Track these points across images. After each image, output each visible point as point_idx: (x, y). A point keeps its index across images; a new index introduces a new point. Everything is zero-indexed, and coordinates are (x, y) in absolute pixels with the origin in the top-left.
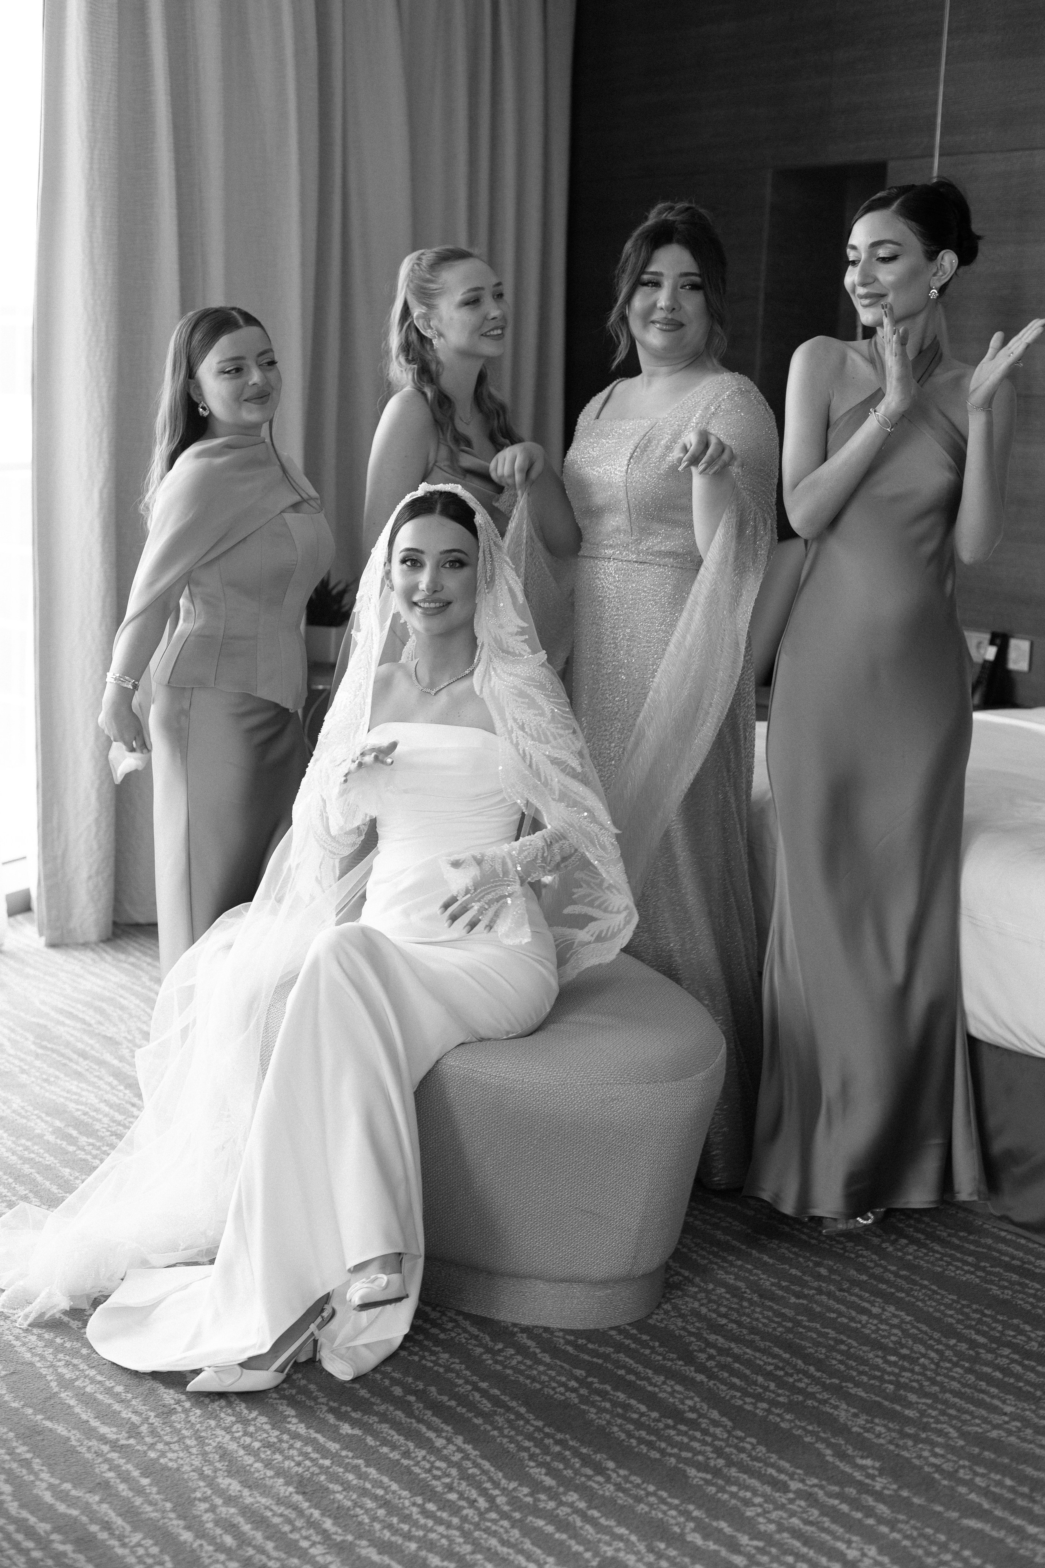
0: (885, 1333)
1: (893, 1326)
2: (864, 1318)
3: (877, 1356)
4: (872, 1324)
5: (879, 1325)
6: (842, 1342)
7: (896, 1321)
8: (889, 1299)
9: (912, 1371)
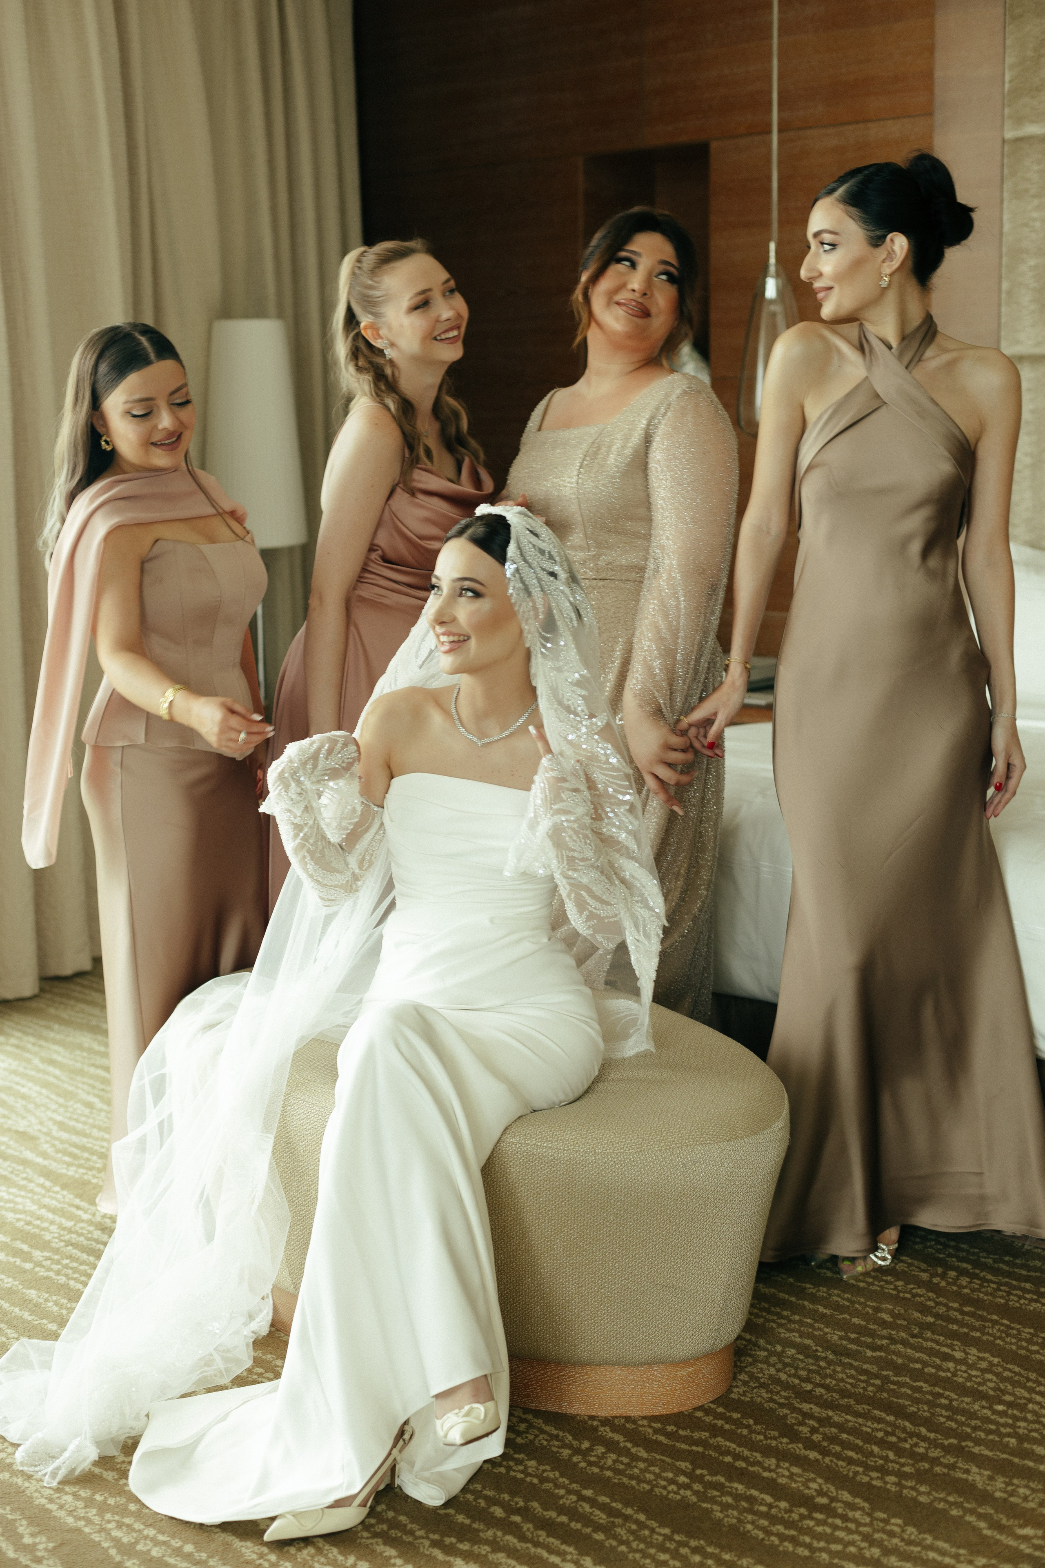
0: (979, 1380)
1: (984, 1371)
2: (951, 1365)
3: (983, 1407)
4: (961, 1371)
5: (970, 1371)
6: (941, 1395)
7: (984, 1365)
8: (967, 1341)
9: (1025, 1419)
